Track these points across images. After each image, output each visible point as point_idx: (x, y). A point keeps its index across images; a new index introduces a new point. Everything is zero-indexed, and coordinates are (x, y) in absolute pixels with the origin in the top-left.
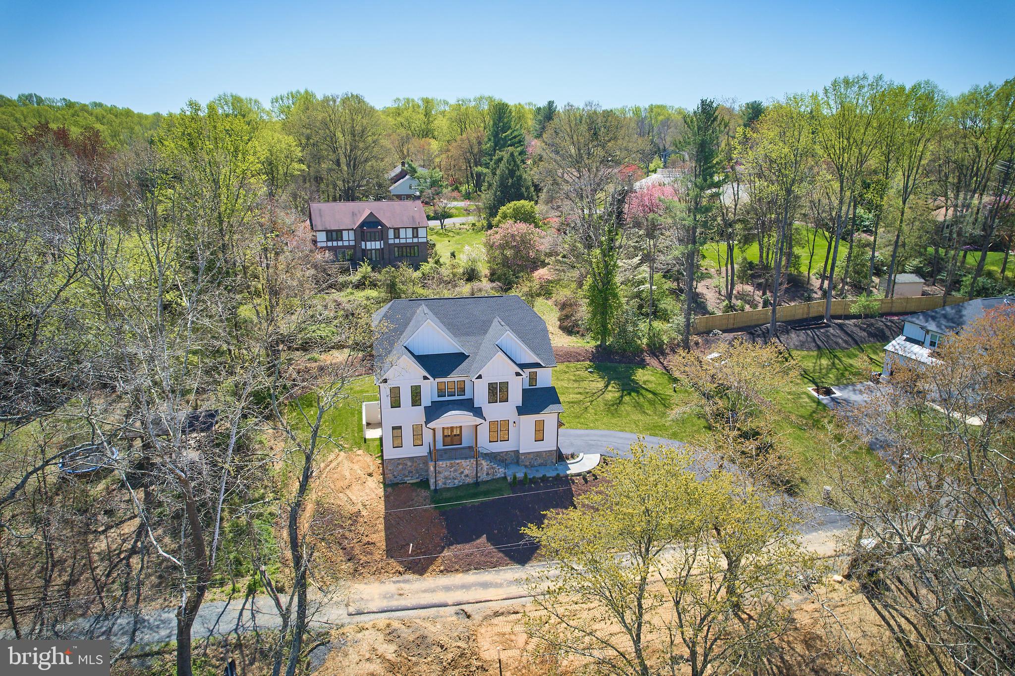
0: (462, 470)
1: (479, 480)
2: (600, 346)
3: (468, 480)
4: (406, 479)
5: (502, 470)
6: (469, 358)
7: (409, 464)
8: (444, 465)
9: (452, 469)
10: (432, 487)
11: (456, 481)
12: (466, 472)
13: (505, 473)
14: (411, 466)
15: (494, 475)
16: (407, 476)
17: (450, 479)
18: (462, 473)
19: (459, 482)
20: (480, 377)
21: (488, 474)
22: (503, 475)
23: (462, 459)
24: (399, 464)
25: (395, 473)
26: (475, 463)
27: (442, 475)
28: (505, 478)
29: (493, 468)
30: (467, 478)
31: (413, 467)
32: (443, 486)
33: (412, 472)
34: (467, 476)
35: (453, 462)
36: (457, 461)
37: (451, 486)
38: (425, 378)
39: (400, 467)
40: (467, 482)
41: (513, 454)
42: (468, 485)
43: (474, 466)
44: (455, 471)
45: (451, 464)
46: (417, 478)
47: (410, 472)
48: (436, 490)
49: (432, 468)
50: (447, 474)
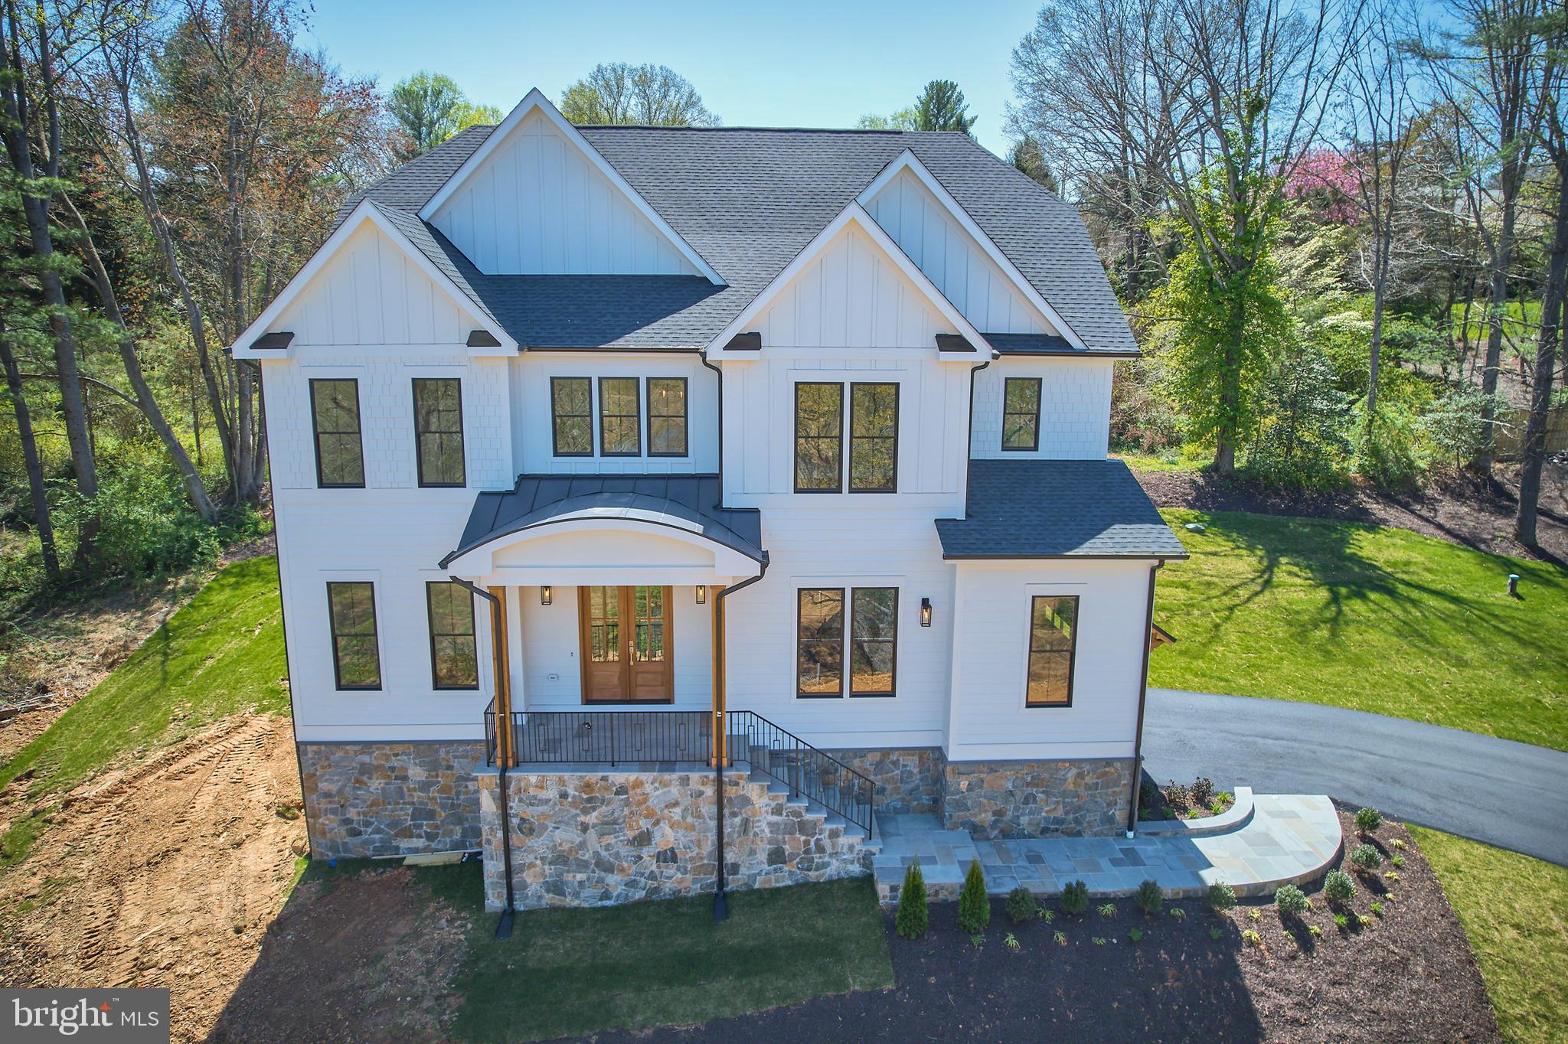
0: (644, 824)
1: (733, 883)
2: (1215, 468)
3: (677, 881)
4: (404, 844)
5: (852, 841)
6: (724, 294)
7: (417, 773)
8: (552, 793)
9: (592, 818)
10: (494, 901)
11: (612, 879)
12: (666, 837)
13: (867, 860)
14: (425, 786)
15: (808, 864)
16: (407, 833)
17: (583, 865)
18: (643, 839)
19: (632, 884)
20: (748, 341)
21: (777, 856)
22: (856, 869)
23: (645, 765)
24: (366, 770)
25: (352, 813)
26: (710, 791)
27: (539, 844)
28: (865, 883)
29: (803, 827)
30: (671, 870)
31: (434, 792)
32: (549, 899)
33: (431, 815)
34: (668, 857)
35: (594, 777)
36: (619, 777)
37: (587, 899)
38: (480, 338)
39: (376, 784)
40: (668, 887)
41: (912, 764)
42: (676, 904)
43: (708, 809)
44: (610, 825)
45: (588, 787)
46: (455, 846)
47: (422, 813)
48: (509, 913)
49: (488, 805)
50: (566, 837)
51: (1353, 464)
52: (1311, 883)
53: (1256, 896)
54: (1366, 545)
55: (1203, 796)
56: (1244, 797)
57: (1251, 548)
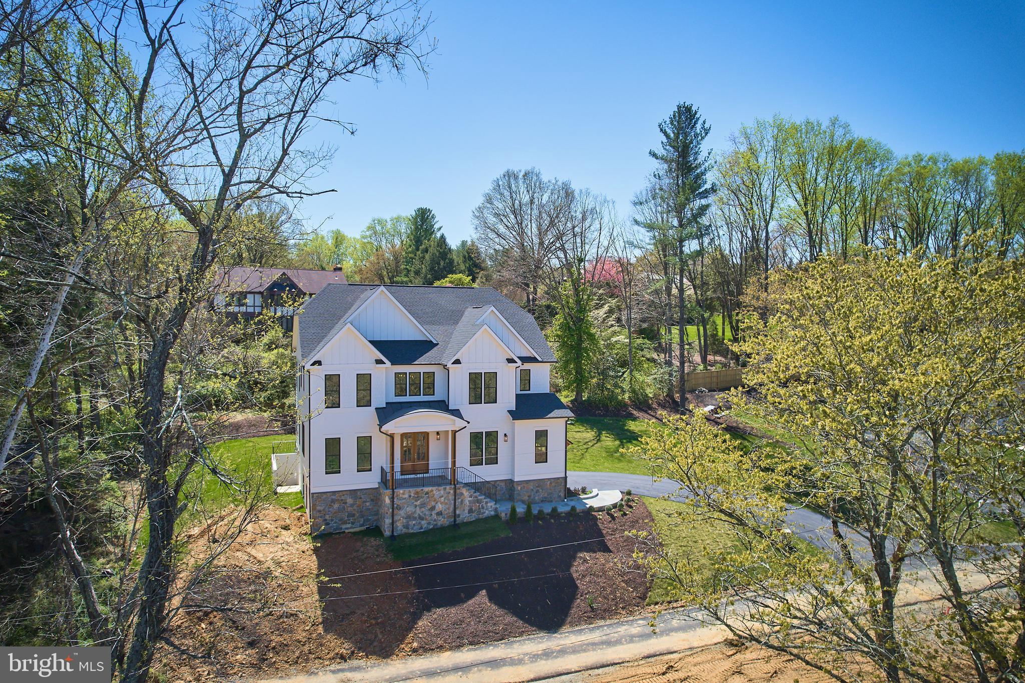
0: (433, 503)
1: (458, 521)
2: (575, 400)
3: (443, 521)
4: (344, 526)
5: (491, 504)
6: (438, 346)
7: (350, 501)
8: (406, 496)
9: (418, 503)
10: (387, 533)
11: (423, 522)
12: (439, 507)
13: (496, 510)
14: (352, 505)
15: (479, 513)
16: (345, 523)
17: (415, 519)
18: (433, 508)
19: (429, 524)
20: (457, 362)
21: (470, 511)
22: (493, 513)
23: (433, 485)
24: (333, 501)
25: (327, 517)
26: (452, 492)
27: (402, 513)
28: (497, 517)
29: (479, 501)
30: (440, 518)
31: (355, 507)
32: (404, 530)
33: (353, 515)
34: (440, 513)
35: (419, 489)
36: (426, 489)
37: (416, 530)
38: (379, 362)
39: (336, 506)
40: (439, 524)
41: (503, 484)
42: (442, 528)
43: (451, 497)
44: (423, 505)
45: (417, 493)
46: (362, 525)
47: (351, 515)
48: (392, 537)
49: (387, 501)
50: (410, 509)
51: (626, 396)
52: (615, 506)
53: (601, 509)
54: (632, 426)
55: (584, 491)
56: (595, 491)
57: (592, 429)
